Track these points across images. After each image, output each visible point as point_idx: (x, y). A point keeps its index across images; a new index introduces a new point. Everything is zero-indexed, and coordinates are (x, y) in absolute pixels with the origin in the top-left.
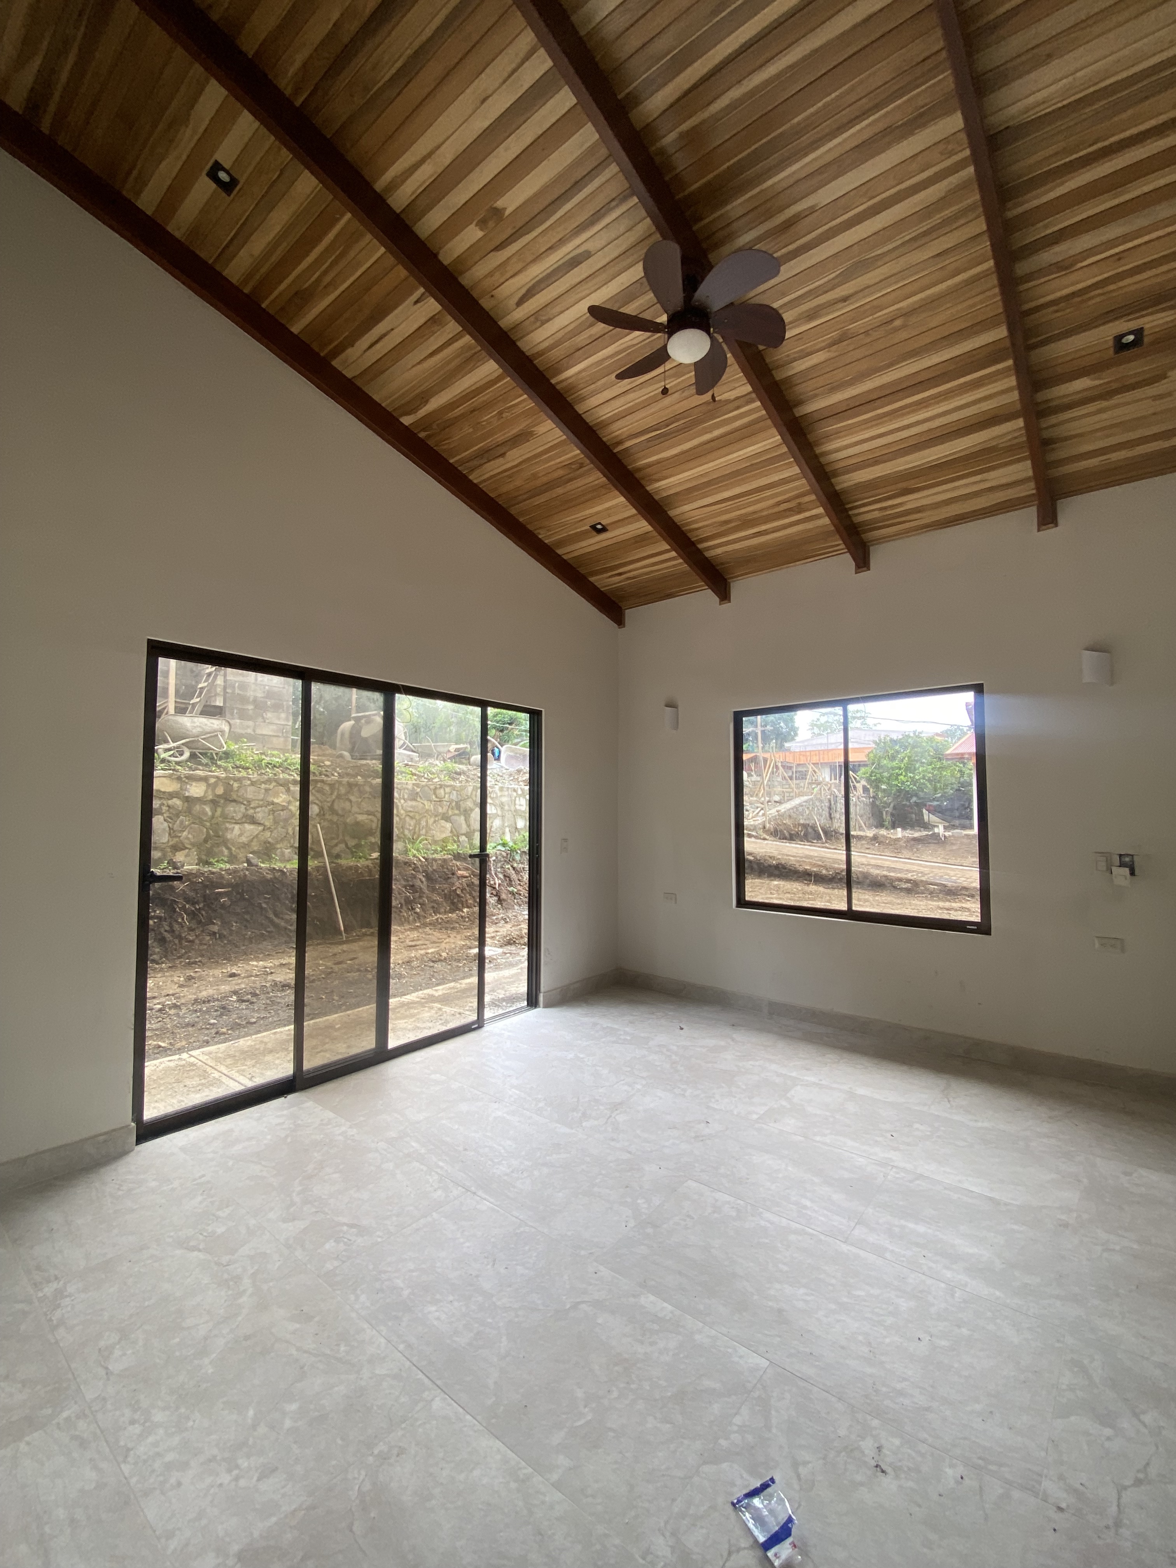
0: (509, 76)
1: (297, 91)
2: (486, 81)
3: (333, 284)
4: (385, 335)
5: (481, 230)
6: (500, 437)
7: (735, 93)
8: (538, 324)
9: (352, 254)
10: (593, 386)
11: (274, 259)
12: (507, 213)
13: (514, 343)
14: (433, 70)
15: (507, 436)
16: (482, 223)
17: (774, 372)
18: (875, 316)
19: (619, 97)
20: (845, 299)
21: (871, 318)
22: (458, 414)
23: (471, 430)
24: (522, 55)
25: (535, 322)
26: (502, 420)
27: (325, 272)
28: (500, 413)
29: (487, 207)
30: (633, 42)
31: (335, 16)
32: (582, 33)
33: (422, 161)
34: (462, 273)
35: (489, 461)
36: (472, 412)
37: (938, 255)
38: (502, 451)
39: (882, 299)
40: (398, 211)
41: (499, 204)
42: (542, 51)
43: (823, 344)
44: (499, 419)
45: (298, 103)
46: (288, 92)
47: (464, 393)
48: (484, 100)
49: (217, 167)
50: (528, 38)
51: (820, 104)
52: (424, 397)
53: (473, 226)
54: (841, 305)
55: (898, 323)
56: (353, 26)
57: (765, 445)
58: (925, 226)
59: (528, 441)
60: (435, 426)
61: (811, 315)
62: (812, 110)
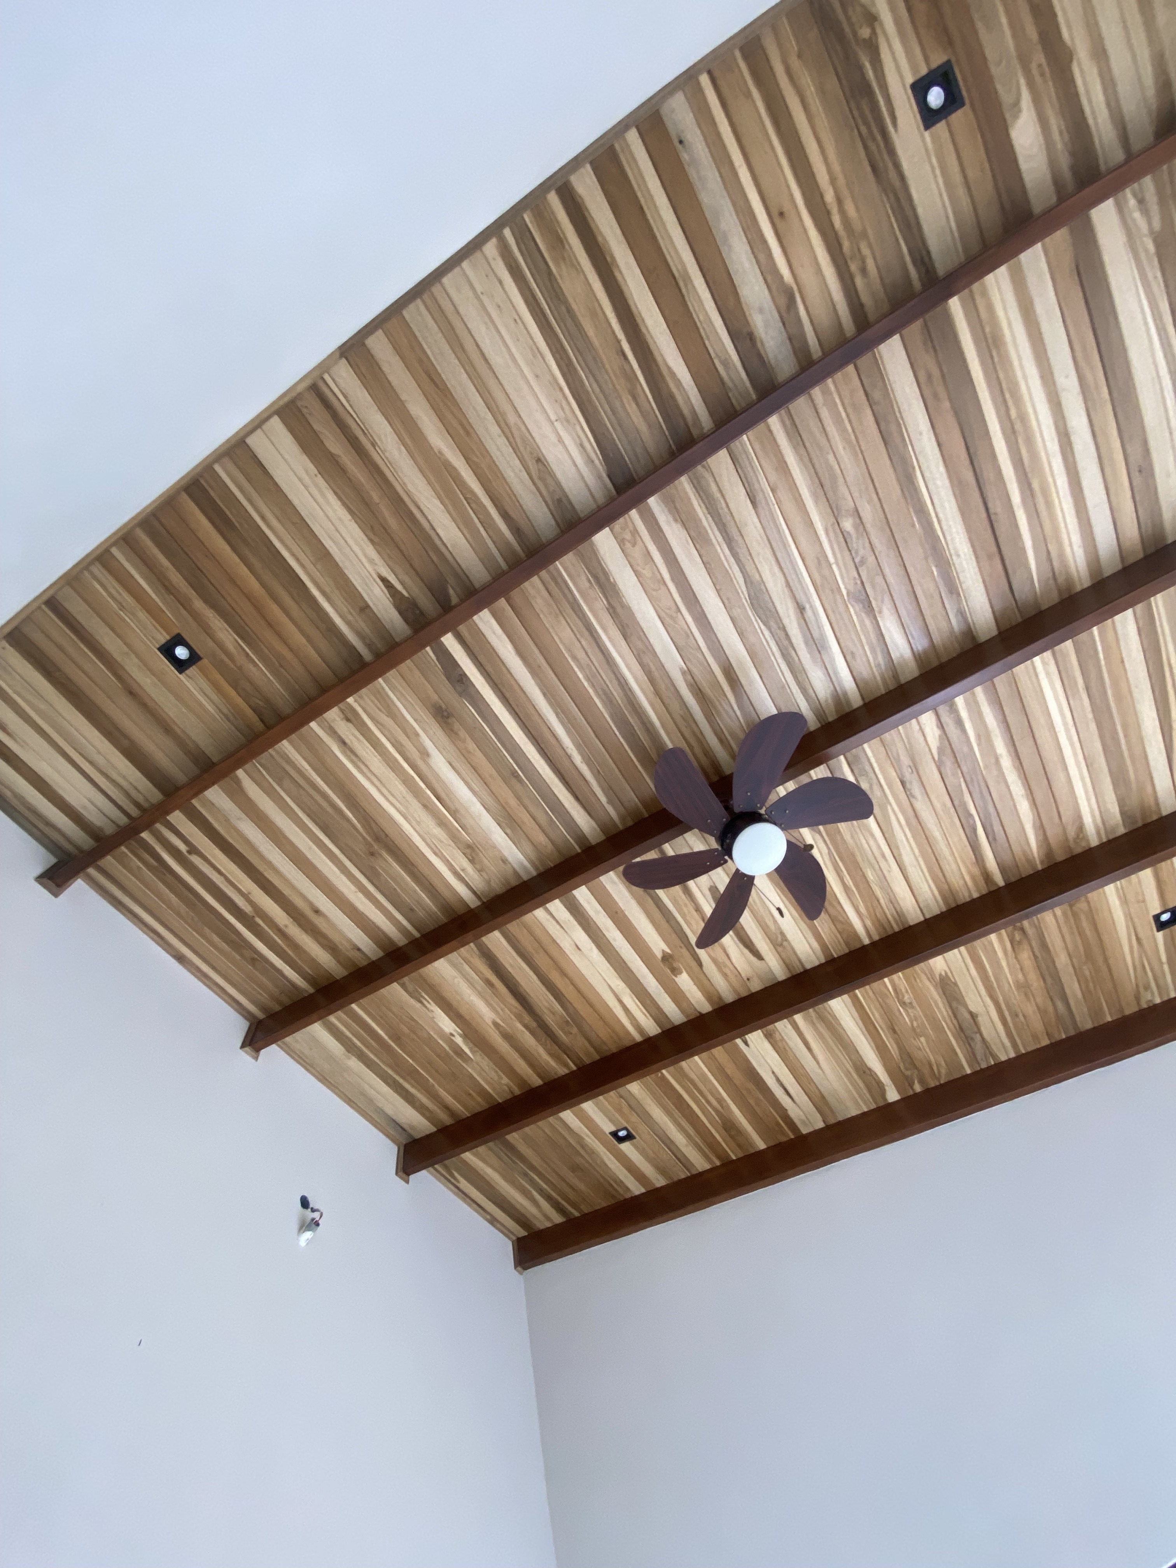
0: (562, 927)
1: (566, 1065)
2: (566, 945)
3: (720, 1100)
4: (778, 1080)
5: (681, 973)
6: (941, 1010)
7: (578, 759)
8: (785, 943)
9: (693, 1076)
10: (882, 901)
11: (691, 1131)
12: (668, 951)
13: (806, 972)
14: (555, 977)
15: (941, 1005)
16: (675, 971)
17: (903, 681)
18: (832, 559)
19: (579, 851)
20: (801, 609)
21: (834, 567)
22: (895, 1046)
23: (922, 1039)
24: (549, 917)
25: (784, 948)
26: (915, 1004)
27: (708, 1102)
28: (903, 1004)
29: (662, 965)
30: (541, 839)
31: (520, 1026)
32: (534, 873)
33: (620, 1002)
34: (720, 998)
35: (980, 1032)
36: (894, 1031)
37: (754, 503)
38: (967, 1016)
39: (808, 562)
40: (660, 1031)
41: (659, 955)
42: (548, 905)
43: (867, 622)
44: (913, 1007)
45: (574, 1068)
46: (567, 1071)
47: (866, 1032)
48: (579, 949)
49: (615, 1134)
50: (539, 913)
51: (586, 684)
52: (863, 1071)
53: (676, 979)
54: (809, 613)
55: (848, 525)
56: (527, 1018)
57: (1048, 674)
58: (715, 535)
59: (955, 984)
60: (908, 1073)
61: (817, 646)
62: (591, 691)
